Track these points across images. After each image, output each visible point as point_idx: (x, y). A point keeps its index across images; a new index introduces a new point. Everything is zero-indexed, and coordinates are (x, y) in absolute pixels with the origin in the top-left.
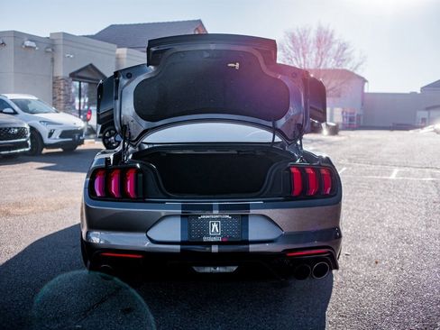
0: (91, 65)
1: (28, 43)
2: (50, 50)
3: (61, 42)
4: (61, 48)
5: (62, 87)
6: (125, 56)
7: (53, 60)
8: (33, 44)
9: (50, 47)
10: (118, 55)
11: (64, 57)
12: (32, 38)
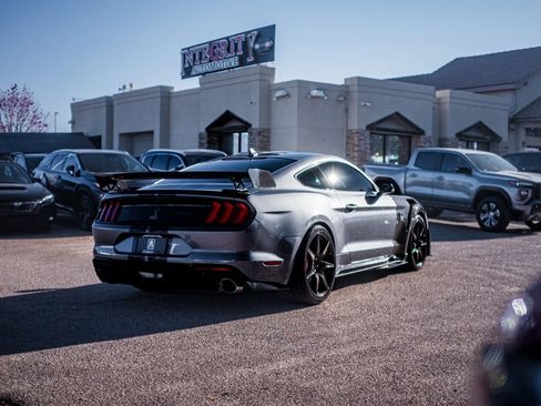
0: (397, 114)
1: (315, 93)
2: (341, 99)
3: (356, 88)
4: (355, 95)
5: (356, 143)
6: (448, 100)
7: (347, 110)
8: (321, 94)
9: (342, 95)
10: (439, 99)
11: (359, 106)
12: (320, 87)
